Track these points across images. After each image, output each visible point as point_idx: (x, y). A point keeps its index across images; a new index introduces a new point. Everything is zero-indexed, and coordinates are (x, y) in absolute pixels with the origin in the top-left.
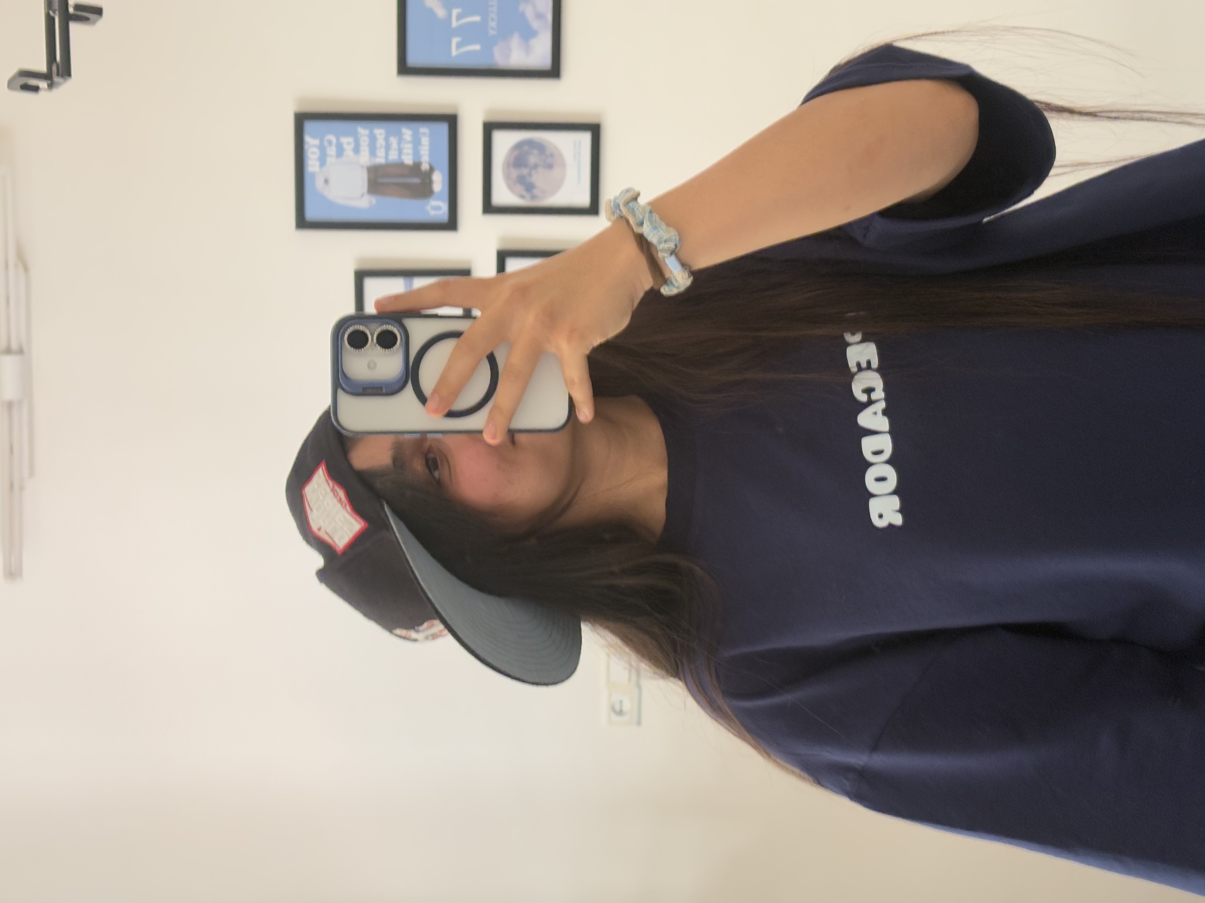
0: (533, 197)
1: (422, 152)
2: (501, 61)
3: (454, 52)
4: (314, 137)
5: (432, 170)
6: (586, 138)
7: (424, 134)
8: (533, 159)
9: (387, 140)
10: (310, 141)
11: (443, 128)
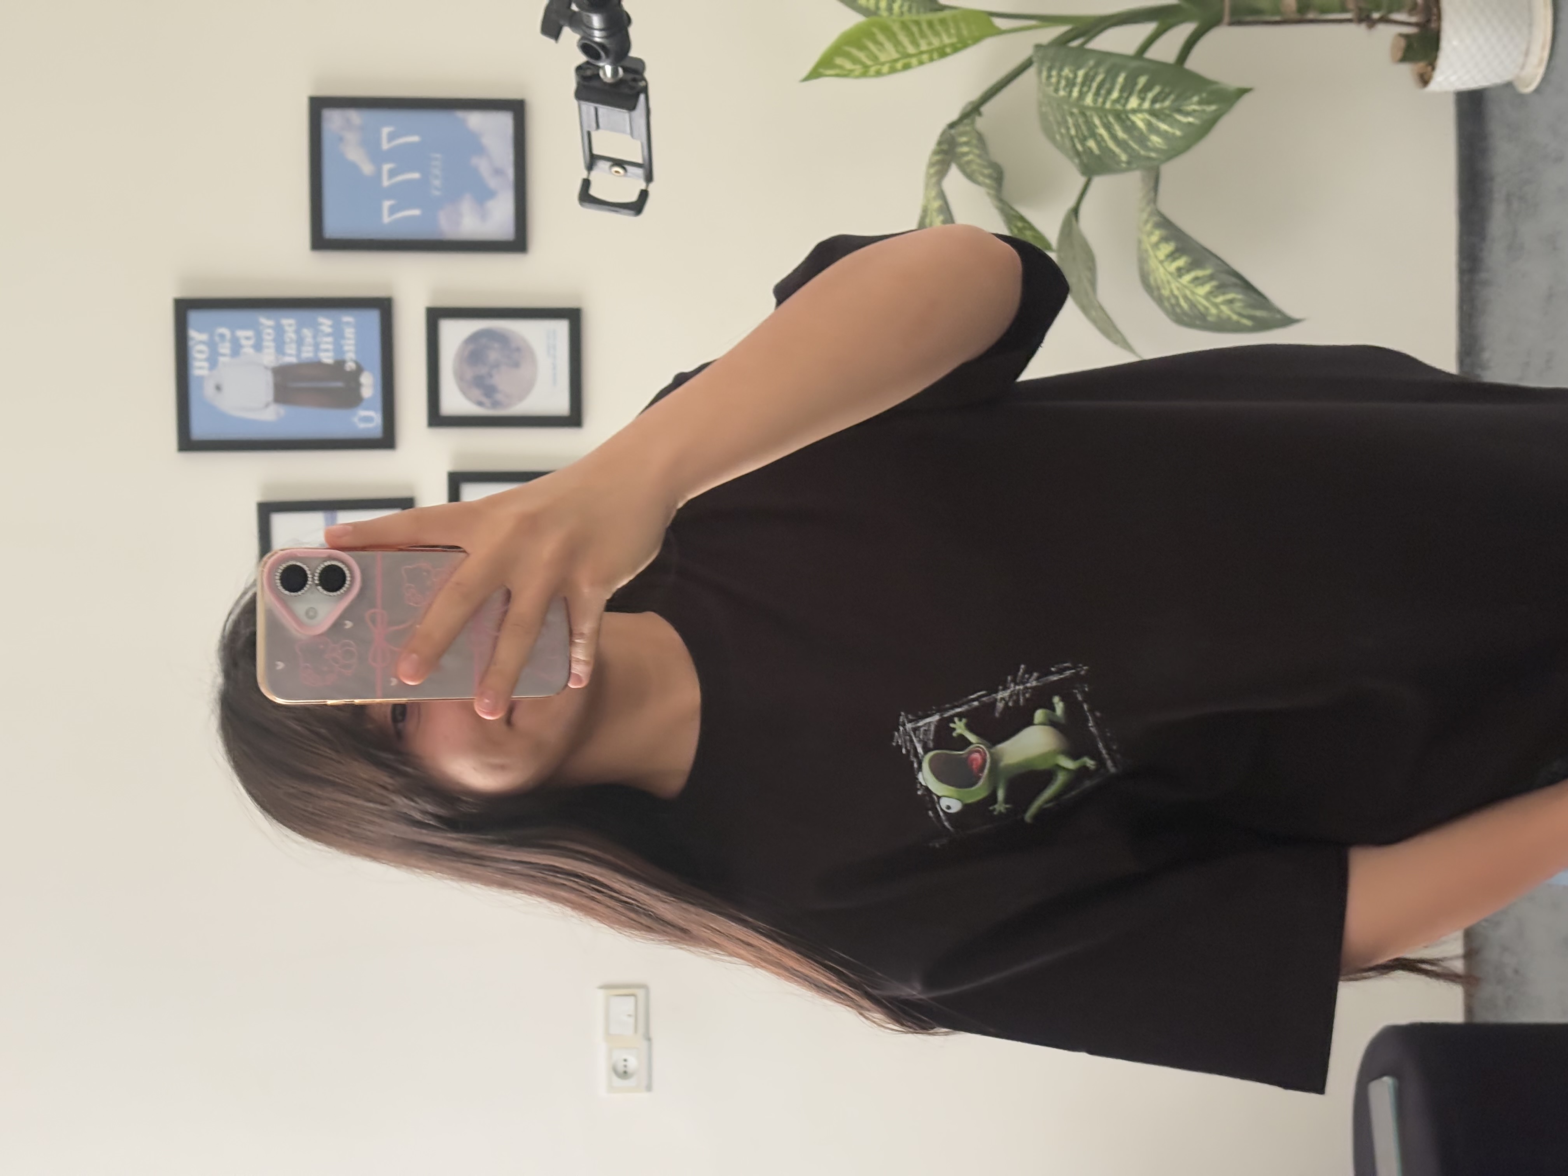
0: (496, 404)
1: (346, 348)
2: (449, 230)
3: (386, 219)
4: (200, 331)
5: (359, 370)
6: (562, 327)
7: (348, 323)
8: (493, 355)
9: (298, 332)
10: (195, 335)
11: (373, 317)
